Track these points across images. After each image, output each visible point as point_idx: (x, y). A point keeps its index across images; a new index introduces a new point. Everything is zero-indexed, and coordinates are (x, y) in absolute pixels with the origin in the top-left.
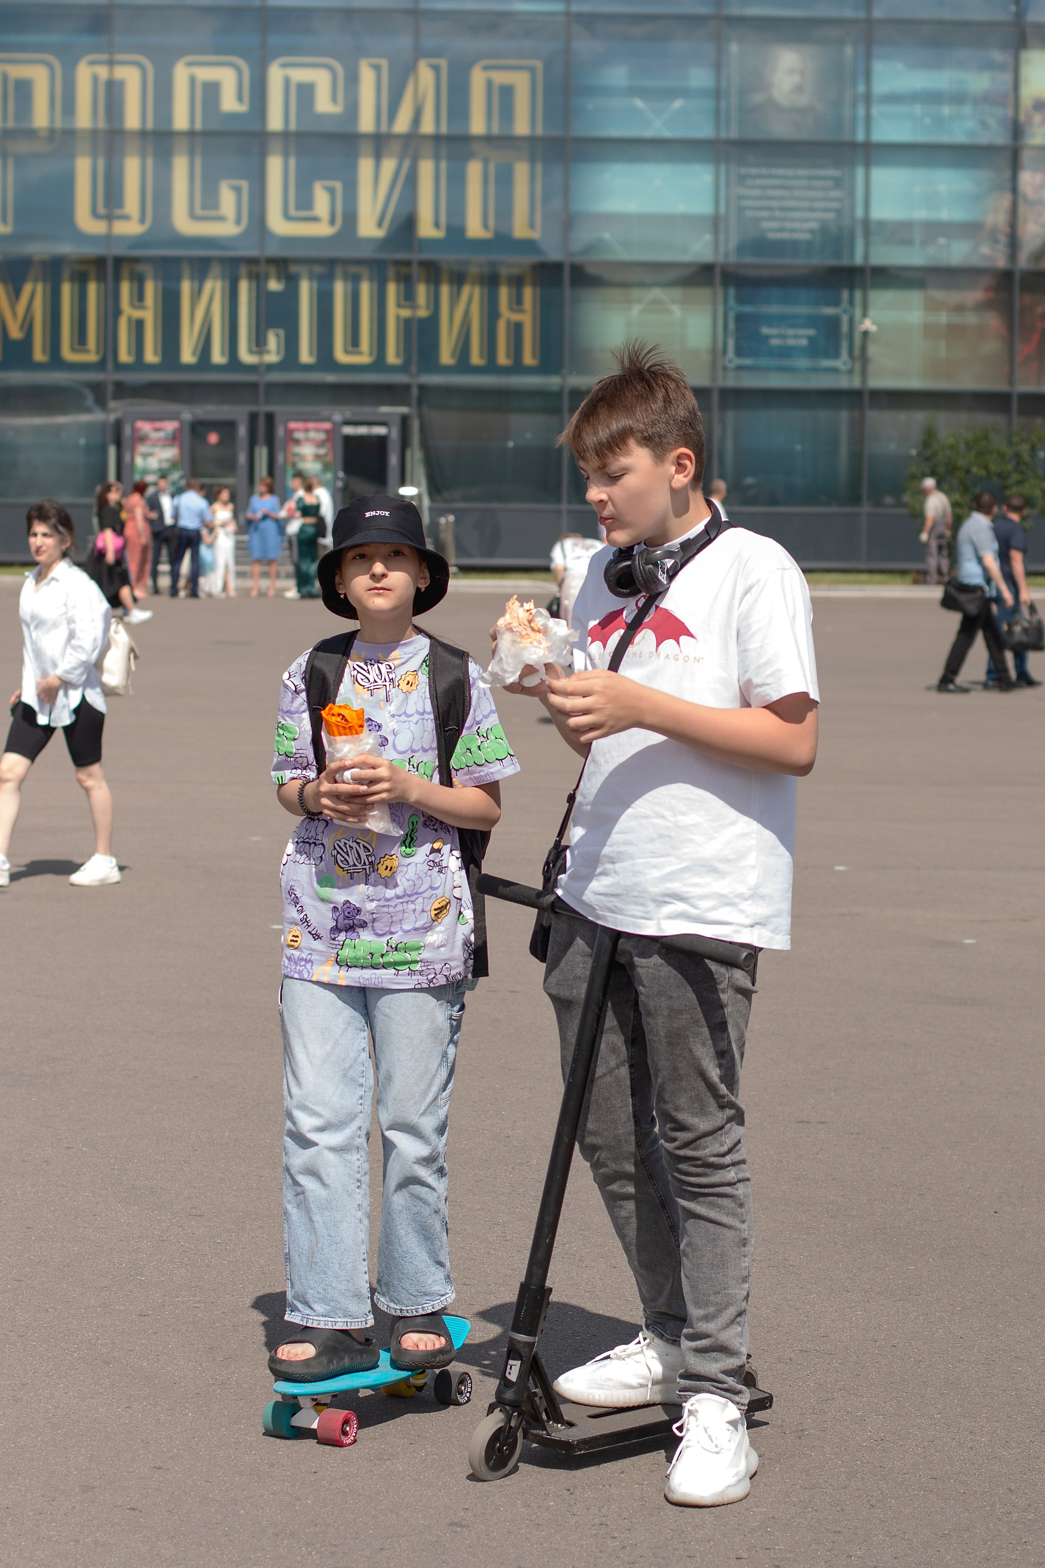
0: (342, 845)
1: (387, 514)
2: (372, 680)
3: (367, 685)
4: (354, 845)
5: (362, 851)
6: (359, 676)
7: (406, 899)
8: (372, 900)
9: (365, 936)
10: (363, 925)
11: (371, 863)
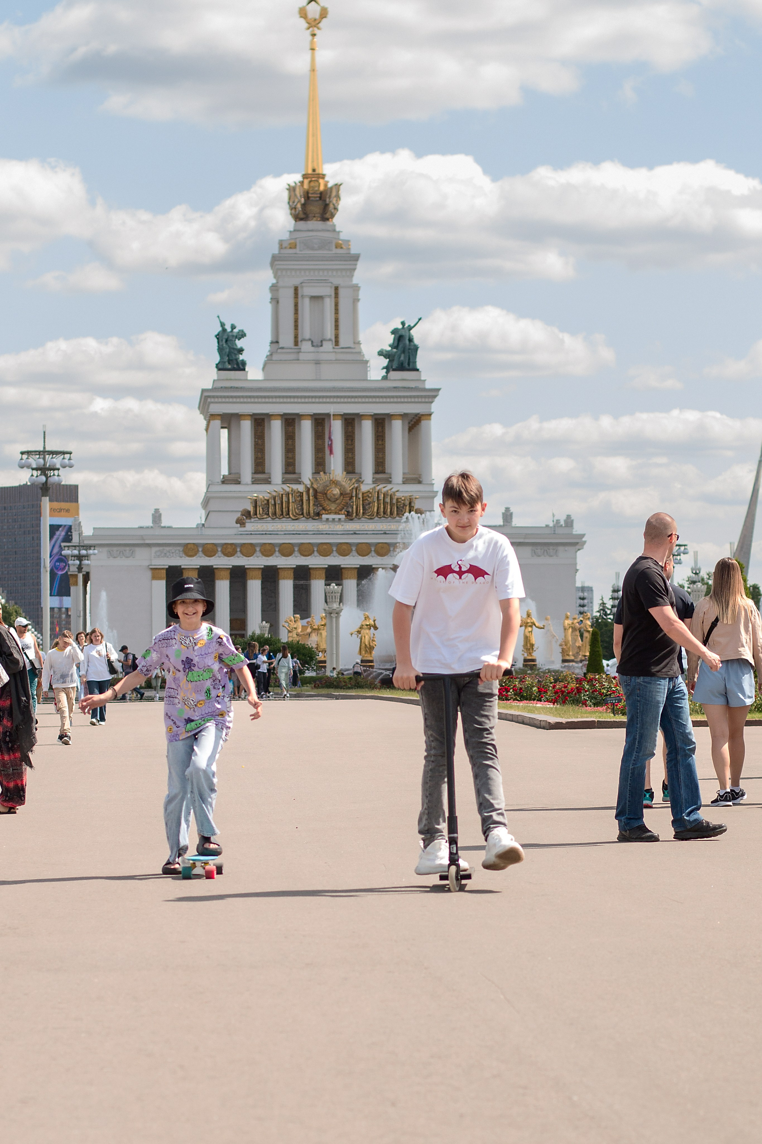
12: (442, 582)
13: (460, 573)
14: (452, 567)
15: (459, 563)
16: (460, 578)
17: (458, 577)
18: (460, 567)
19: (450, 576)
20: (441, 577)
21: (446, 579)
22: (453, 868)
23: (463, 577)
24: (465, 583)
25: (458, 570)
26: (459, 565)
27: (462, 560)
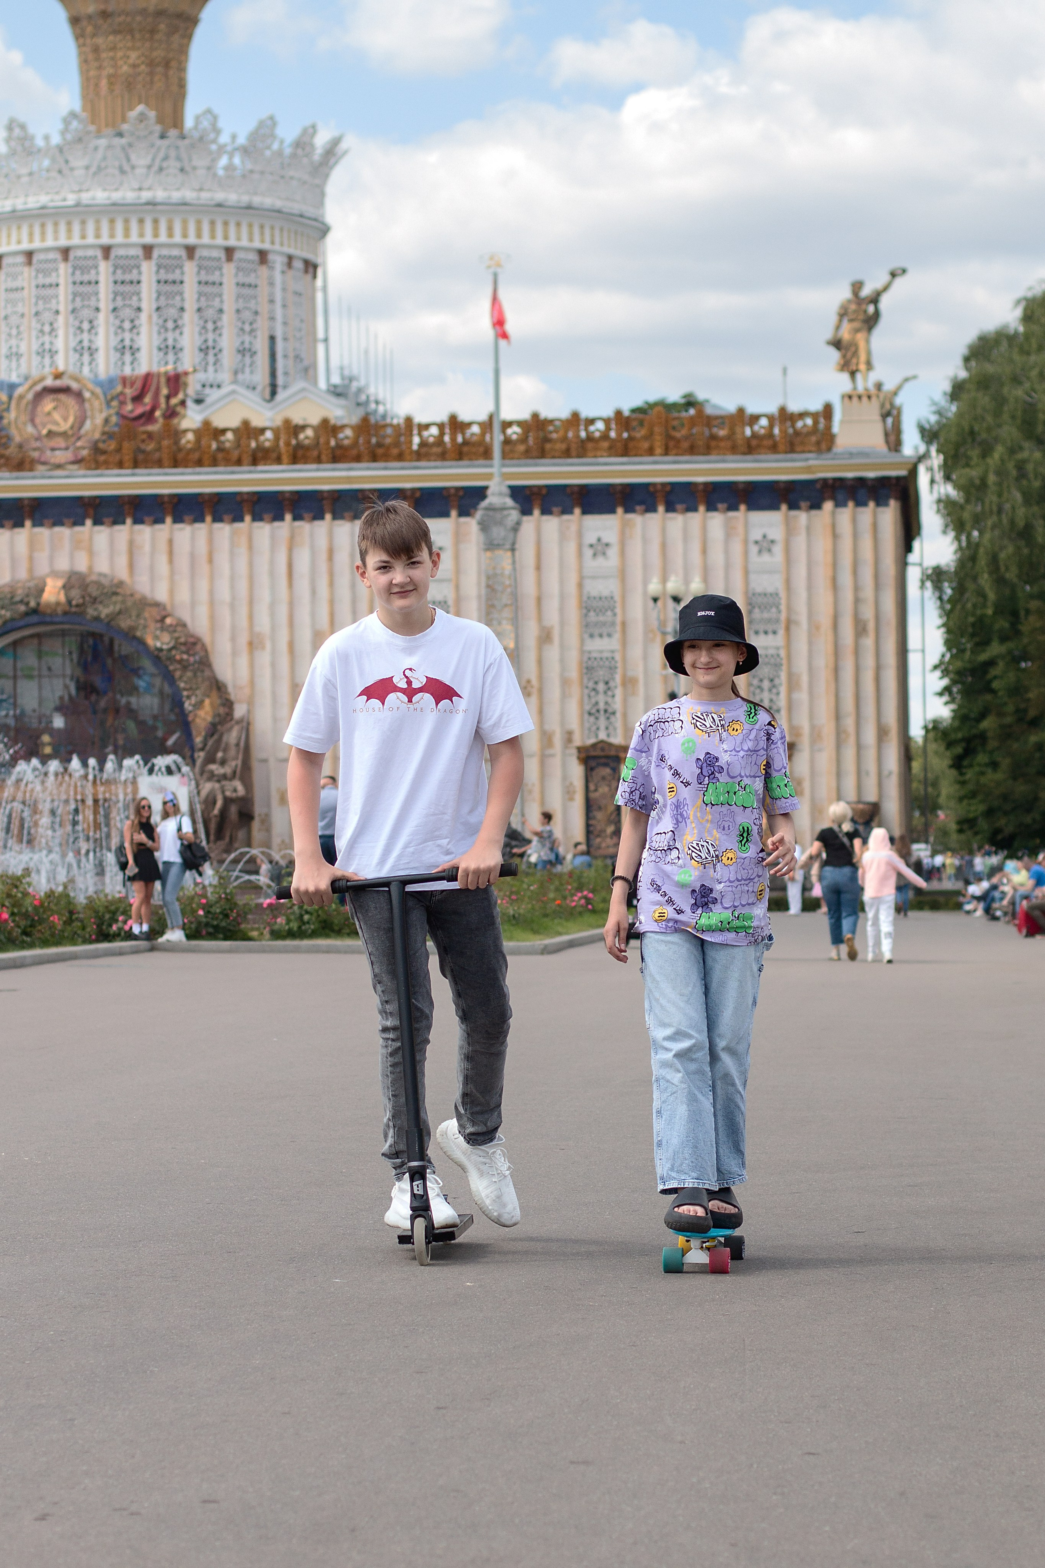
0: (695, 845)
1: (713, 613)
2: (708, 726)
3: (705, 729)
4: (705, 844)
5: (710, 848)
6: (698, 724)
7: (743, 882)
8: (720, 883)
9: (716, 909)
10: (715, 901)
11: (717, 856)
12: (377, 709)
13: (410, 692)
14: (394, 680)
15: (408, 673)
16: (410, 701)
17: (406, 699)
18: (409, 682)
19: (392, 697)
20: (375, 702)
21: (383, 704)
23: (414, 699)
24: (419, 710)
25: (405, 686)
26: (407, 677)
27: (411, 669)
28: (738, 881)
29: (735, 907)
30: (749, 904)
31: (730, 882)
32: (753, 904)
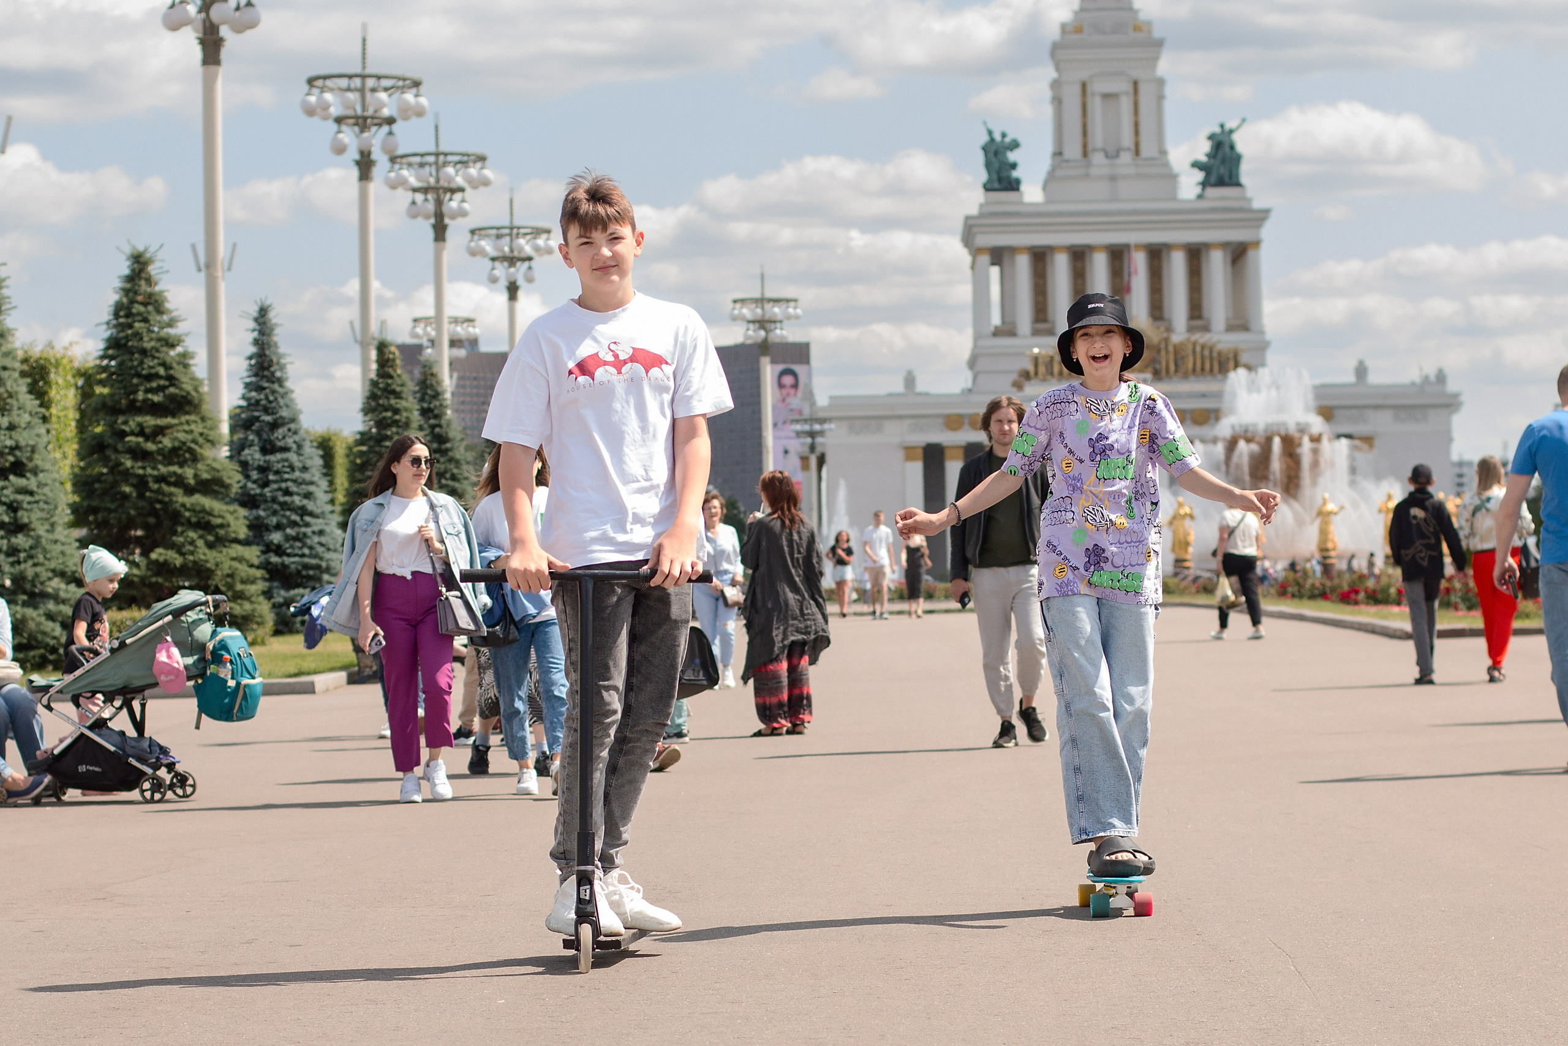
3: (1099, 413)
6: (1093, 408)
10: (1106, 560)
13: (619, 364)
14: (601, 355)
15: (612, 347)
16: (619, 372)
17: (616, 372)
18: (616, 356)
19: (601, 372)
21: (592, 378)
22: (586, 930)
23: (623, 370)
26: (612, 351)
27: (615, 343)
28: (1128, 543)
29: (1125, 566)
30: (1138, 564)
31: (1120, 544)
32: (1143, 564)
